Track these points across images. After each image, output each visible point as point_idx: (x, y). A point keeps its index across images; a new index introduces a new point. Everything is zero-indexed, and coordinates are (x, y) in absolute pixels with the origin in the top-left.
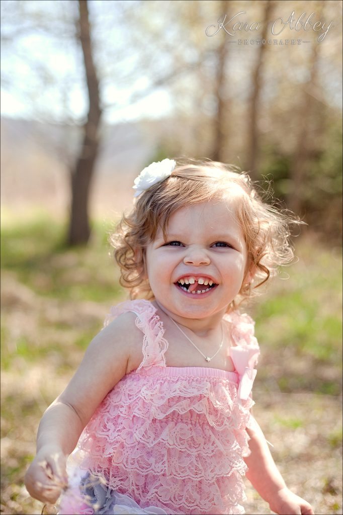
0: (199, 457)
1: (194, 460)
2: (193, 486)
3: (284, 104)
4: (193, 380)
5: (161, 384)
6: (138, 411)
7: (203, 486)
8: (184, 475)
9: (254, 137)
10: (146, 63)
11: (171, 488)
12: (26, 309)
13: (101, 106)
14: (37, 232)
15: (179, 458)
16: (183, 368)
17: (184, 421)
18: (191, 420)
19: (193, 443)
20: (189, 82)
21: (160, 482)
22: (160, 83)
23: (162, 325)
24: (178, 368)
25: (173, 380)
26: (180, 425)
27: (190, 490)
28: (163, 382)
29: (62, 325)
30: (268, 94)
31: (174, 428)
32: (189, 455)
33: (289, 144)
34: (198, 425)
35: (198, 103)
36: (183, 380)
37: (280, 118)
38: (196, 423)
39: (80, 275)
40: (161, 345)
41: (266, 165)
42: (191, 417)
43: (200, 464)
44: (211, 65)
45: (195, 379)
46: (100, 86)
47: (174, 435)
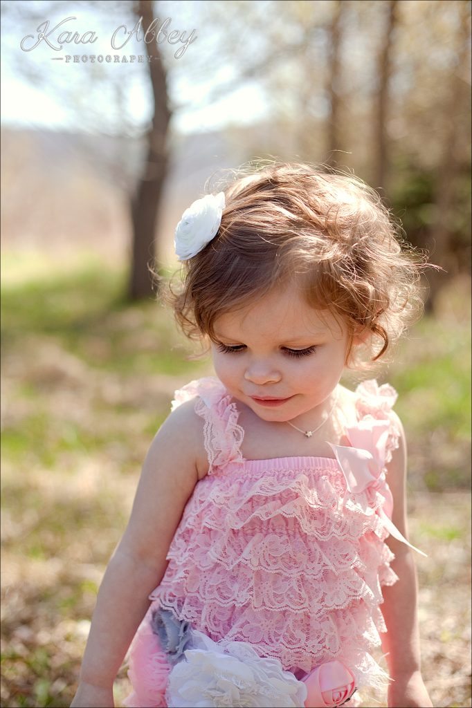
0: (302, 580)
1: (294, 584)
2: (296, 621)
3: (423, 98)
4: (284, 474)
5: (241, 484)
6: (209, 521)
7: (312, 623)
8: (280, 605)
9: (383, 145)
10: (231, 47)
11: (262, 625)
12: (75, 387)
13: (170, 106)
14: (87, 284)
15: (275, 582)
16: (270, 460)
17: (277, 530)
18: (287, 530)
19: (291, 561)
20: (290, 71)
21: (246, 618)
22: (251, 73)
23: (235, 407)
24: (262, 461)
25: (256, 477)
26: (271, 537)
27: (291, 626)
28: (242, 481)
29: (125, 407)
30: (401, 84)
31: (260, 542)
32: (287, 579)
33: (431, 153)
34: (298, 536)
35: (304, 101)
36: (269, 476)
37: (417, 118)
38: (295, 533)
39: (148, 339)
40: (236, 435)
41: (400, 185)
42: (287, 525)
43: (303, 590)
44: (320, 43)
45: (287, 473)
46: (167, 79)
47: (261, 552)
